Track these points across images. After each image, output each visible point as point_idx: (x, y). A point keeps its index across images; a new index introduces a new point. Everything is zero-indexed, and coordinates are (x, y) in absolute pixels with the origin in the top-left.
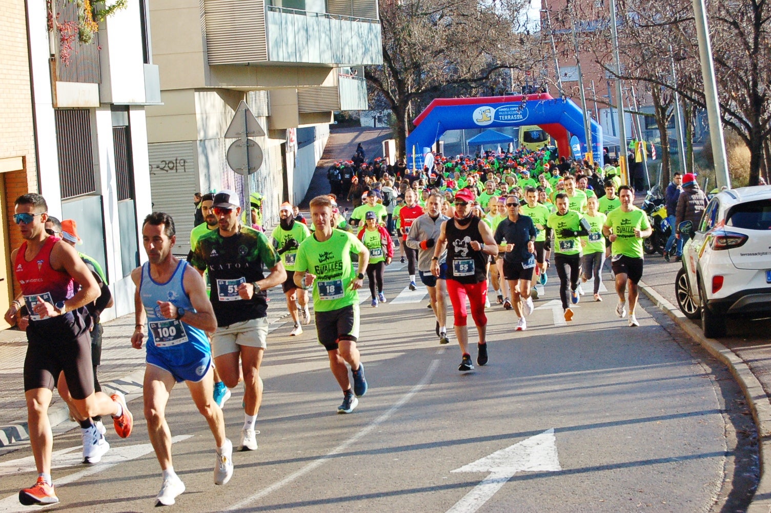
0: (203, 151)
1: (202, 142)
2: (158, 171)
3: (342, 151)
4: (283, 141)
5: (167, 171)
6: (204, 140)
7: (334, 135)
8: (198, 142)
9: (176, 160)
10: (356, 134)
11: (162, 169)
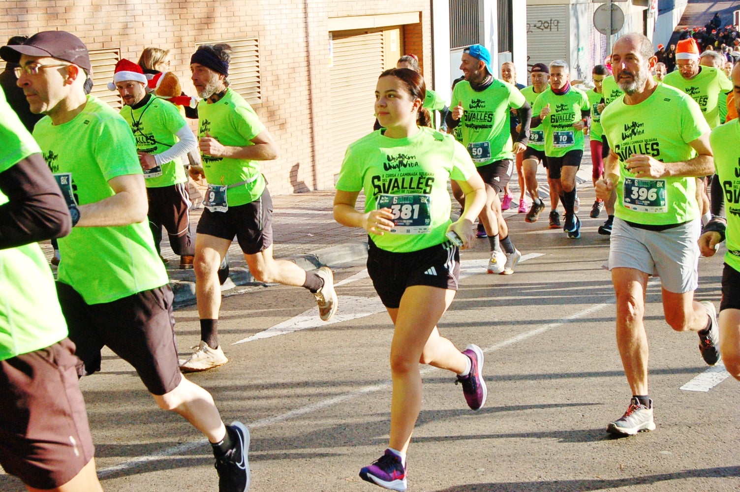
0: (574, 14)
1: (574, 6)
2: (535, 30)
3: (697, 19)
4: (645, 8)
5: (542, 29)
6: (576, 4)
7: (691, 5)
8: (570, 6)
9: (551, 20)
10: (711, 4)
11: (539, 28)
